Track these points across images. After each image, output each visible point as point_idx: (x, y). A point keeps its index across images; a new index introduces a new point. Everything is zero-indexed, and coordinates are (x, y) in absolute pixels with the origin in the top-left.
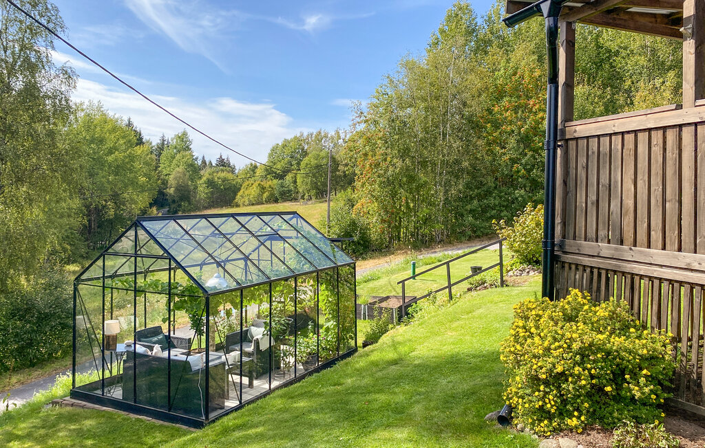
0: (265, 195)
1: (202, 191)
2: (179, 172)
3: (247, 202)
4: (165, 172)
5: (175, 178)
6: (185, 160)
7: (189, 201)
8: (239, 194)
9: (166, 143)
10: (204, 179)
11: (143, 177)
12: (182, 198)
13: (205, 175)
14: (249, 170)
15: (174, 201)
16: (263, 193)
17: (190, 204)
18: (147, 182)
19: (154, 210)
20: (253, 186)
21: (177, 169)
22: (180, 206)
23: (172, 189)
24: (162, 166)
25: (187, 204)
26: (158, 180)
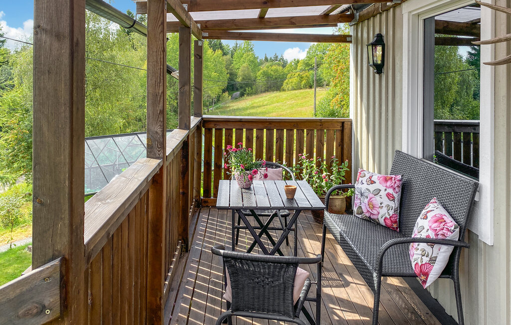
0: (303, 82)
1: (261, 81)
2: (244, 67)
3: (290, 88)
4: (236, 67)
5: (242, 71)
6: (249, 58)
7: (251, 88)
8: (285, 81)
9: (238, 46)
10: (261, 71)
11: (215, 72)
12: (247, 85)
13: (264, 68)
14: (293, 64)
15: (241, 87)
16: (302, 81)
17: (252, 89)
18: (218, 76)
19: (226, 94)
20: (295, 76)
21: (244, 65)
22: (245, 90)
23: (241, 78)
24: (234, 62)
25: (250, 88)
26: (227, 73)
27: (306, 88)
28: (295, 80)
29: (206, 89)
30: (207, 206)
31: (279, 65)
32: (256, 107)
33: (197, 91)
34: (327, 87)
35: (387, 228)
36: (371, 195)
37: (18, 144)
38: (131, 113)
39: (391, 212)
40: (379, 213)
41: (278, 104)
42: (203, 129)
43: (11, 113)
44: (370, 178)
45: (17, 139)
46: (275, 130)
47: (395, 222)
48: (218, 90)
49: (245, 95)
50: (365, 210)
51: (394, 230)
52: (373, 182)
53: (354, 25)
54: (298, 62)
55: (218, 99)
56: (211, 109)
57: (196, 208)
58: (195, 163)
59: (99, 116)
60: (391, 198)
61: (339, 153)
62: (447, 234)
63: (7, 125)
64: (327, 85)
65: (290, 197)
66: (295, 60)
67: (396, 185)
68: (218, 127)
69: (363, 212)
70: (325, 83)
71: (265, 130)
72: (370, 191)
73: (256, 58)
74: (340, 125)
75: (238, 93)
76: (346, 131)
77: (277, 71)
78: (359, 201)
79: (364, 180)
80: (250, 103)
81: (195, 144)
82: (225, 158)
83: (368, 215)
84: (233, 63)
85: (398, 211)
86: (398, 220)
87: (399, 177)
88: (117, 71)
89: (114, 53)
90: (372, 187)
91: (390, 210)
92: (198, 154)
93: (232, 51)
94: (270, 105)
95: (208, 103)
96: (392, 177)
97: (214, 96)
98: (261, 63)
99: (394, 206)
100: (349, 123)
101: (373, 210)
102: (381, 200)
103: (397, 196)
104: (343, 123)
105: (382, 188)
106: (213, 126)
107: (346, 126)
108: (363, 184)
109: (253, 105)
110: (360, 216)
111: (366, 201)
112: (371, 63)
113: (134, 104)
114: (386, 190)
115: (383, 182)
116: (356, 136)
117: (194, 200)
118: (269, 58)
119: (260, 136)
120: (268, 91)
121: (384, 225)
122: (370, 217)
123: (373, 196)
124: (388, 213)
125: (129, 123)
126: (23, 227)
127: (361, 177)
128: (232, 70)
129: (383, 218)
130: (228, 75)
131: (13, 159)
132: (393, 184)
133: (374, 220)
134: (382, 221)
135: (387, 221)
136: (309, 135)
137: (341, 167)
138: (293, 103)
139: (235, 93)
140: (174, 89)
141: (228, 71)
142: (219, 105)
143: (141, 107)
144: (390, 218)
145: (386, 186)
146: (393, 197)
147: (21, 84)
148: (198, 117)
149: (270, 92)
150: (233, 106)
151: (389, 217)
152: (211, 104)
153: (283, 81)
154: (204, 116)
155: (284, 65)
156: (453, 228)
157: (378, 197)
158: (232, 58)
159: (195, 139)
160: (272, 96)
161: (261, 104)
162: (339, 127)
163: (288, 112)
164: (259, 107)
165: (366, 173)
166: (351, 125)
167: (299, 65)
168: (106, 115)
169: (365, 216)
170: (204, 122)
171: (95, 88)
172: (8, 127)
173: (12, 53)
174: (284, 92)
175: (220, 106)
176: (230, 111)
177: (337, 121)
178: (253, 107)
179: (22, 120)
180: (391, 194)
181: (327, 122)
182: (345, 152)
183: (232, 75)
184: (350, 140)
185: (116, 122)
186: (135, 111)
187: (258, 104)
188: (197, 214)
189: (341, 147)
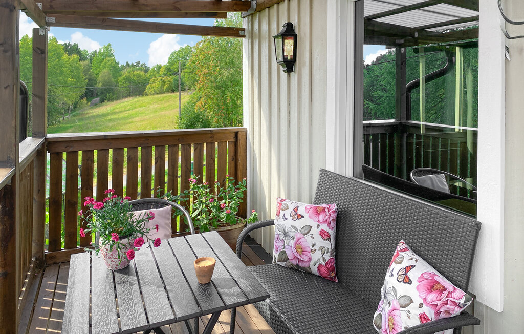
0: (166, 87)
2: (105, 72)
3: (153, 92)
4: (96, 72)
5: (102, 76)
6: (110, 63)
7: (113, 93)
8: (148, 86)
10: (123, 76)
11: (72, 78)
12: (108, 91)
13: (125, 73)
14: (156, 69)
15: (102, 93)
16: (164, 86)
17: (113, 95)
18: (75, 82)
19: (85, 100)
20: (158, 81)
21: (104, 70)
22: (106, 96)
23: (101, 84)
24: (93, 68)
25: (111, 94)
26: (85, 79)
27: (169, 92)
28: (157, 85)
29: (61, 96)
30: (55, 263)
31: (141, 70)
32: (118, 113)
33: (37, 100)
34: (189, 91)
35: (322, 277)
36: (299, 235)
39: (327, 256)
40: (310, 259)
41: (141, 109)
42: (48, 155)
44: (296, 210)
46: (153, 148)
47: (332, 270)
48: (75, 96)
49: (106, 101)
50: (290, 256)
51: (331, 280)
52: (300, 217)
53: (248, 16)
54: (160, 67)
55: (76, 106)
56: (67, 117)
57: (37, 270)
58: (34, 205)
60: (326, 237)
61: (232, 169)
62: (453, 311)
64: (188, 89)
65: (205, 281)
66: (157, 65)
67: (331, 219)
68: (71, 150)
69: (288, 259)
70: (187, 87)
71: (140, 148)
72: (297, 230)
73: (117, 64)
74: (233, 135)
75: (98, 99)
76: (241, 143)
77: (139, 76)
78: (281, 244)
79: (287, 213)
80: (112, 108)
81: (35, 177)
82: (82, 220)
83: (294, 262)
84: (91, 69)
85: (335, 253)
86: (335, 265)
87: (334, 207)
90: (299, 224)
91: (326, 253)
92: (39, 191)
93: (90, 56)
94: (132, 110)
95: (63, 111)
96: (325, 208)
97: (70, 103)
98: (123, 68)
99: (329, 247)
100: (244, 133)
101: (303, 256)
102: (313, 241)
103: (332, 233)
104: (237, 134)
105: (314, 224)
106: (64, 148)
107: (240, 136)
108: (286, 219)
109: (114, 111)
110: (283, 264)
111: (292, 243)
112: (281, 59)
114: (318, 226)
115: (314, 216)
116: (252, 147)
117: (33, 259)
118: (130, 64)
119: (132, 156)
120: (130, 96)
121: (318, 274)
122: (297, 265)
123: (302, 236)
124: (323, 258)
127: (283, 210)
128: (91, 75)
129: (317, 265)
130: (87, 81)
132: (327, 218)
133: (303, 268)
134: (314, 270)
135: (322, 269)
136: (198, 150)
137: (237, 187)
138: (156, 107)
139: (95, 99)
141: (87, 77)
142: (77, 112)
144: (326, 264)
145: (319, 221)
146: (329, 236)
148: (39, 137)
149: (132, 96)
150: (93, 113)
151: (324, 264)
152: (66, 112)
153: (146, 86)
154: (49, 136)
155: (146, 70)
156: (462, 301)
157: (308, 237)
158: (91, 63)
159: (35, 171)
160: (134, 100)
161: (123, 109)
162: (232, 138)
163: (151, 116)
164: (121, 112)
165: (289, 204)
166: (246, 135)
167: (161, 70)
169: (290, 263)
170: (49, 145)
174: (147, 97)
176: (89, 117)
177: (230, 132)
178: (115, 113)
180: (325, 232)
181: (218, 133)
182: (240, 167)
183: (92, 81)
184: (245, 153)
187: (120, 110)
188: (38, 280)
189: (234, 161)
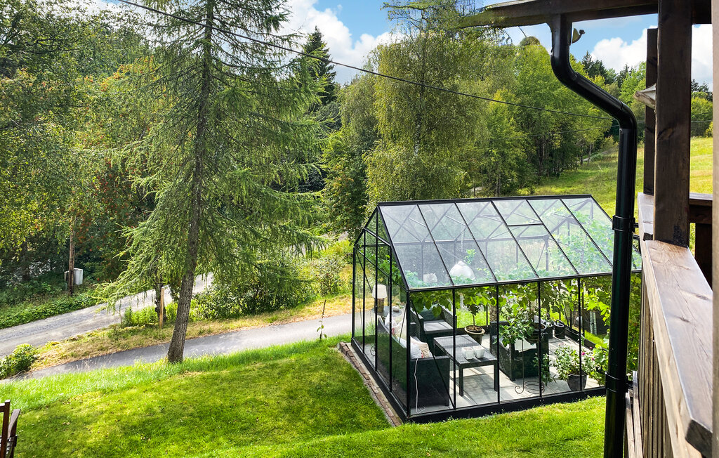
4: (627, 99)
9: (629, 70)
11: (594, 108)
19: (611, 138)
24: (624, 93)
29: (580, 132)
31: (700, 96)
37: (342, 193)
38: (474, 162)
43: (336, 157)
45: (341, 187)
48: (597, 132)
55: (598, 146)
56: (587, 159)
59: (435, 166)
63: (332, 170)
84: (621, 95)
88: (459, 105)
89: (456, 82)
93: (619, 78)
97: (592, 142)
113: (478, 151)
125: (471, 175)
126: (342, 298)
131: (336, 210)
140: (532, 131)
142: (599, 154)
143: (487, 154)
147: (348, 122)
152: (586, 153)
153: (709, 122)
155: (709, 96)
158: (620, 87)
168: (443, 165)
171: (431, 129)
172: (332, 173)
173: (342, 87)
175: (599, 156)
179: (348, 165)
185: (455, 174)
186: (480, 160)
